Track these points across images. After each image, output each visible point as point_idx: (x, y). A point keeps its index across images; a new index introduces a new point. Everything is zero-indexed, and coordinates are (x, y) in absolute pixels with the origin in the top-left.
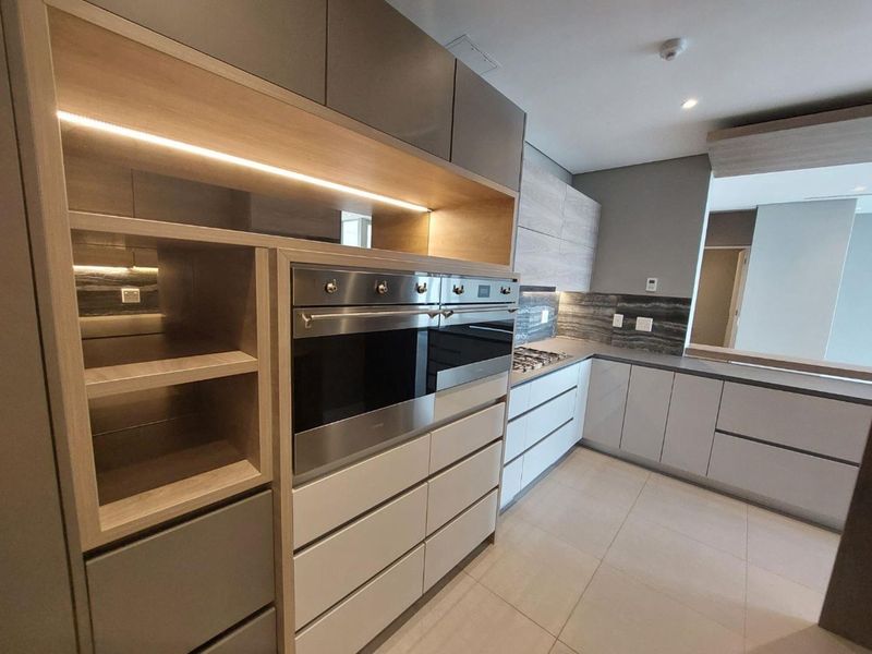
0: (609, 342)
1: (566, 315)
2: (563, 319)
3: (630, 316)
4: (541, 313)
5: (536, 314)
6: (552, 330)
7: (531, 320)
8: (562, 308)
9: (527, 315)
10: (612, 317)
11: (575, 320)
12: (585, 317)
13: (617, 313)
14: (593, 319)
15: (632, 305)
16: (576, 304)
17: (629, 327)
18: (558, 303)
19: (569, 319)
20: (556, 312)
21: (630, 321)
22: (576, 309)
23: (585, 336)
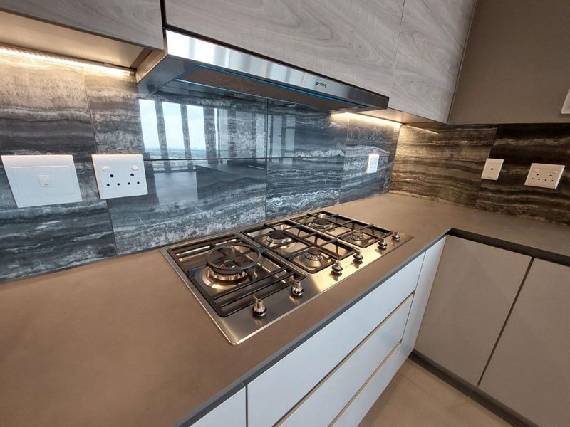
0: (471, 202)
1: (405, 162)
2: (400, 167)
3: (517, 161)
4: (367, 158)
5: (357, 159)
6: (382, 183)
7: (346, 167)
8: (401, 152)
9: (340, 160)
10: (483, 163)
11: (420, 169)
12: (435, 165)
13: (491, 157)
14: (447, 166)
15: (522, 143)
16: (422, 146)
17: (512, 180)
18: (395, 145)
19: (410, 168)
20: (392, 157)
21: (515, 170)
22: (423, 153)
23: (432, 192)
